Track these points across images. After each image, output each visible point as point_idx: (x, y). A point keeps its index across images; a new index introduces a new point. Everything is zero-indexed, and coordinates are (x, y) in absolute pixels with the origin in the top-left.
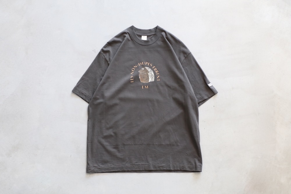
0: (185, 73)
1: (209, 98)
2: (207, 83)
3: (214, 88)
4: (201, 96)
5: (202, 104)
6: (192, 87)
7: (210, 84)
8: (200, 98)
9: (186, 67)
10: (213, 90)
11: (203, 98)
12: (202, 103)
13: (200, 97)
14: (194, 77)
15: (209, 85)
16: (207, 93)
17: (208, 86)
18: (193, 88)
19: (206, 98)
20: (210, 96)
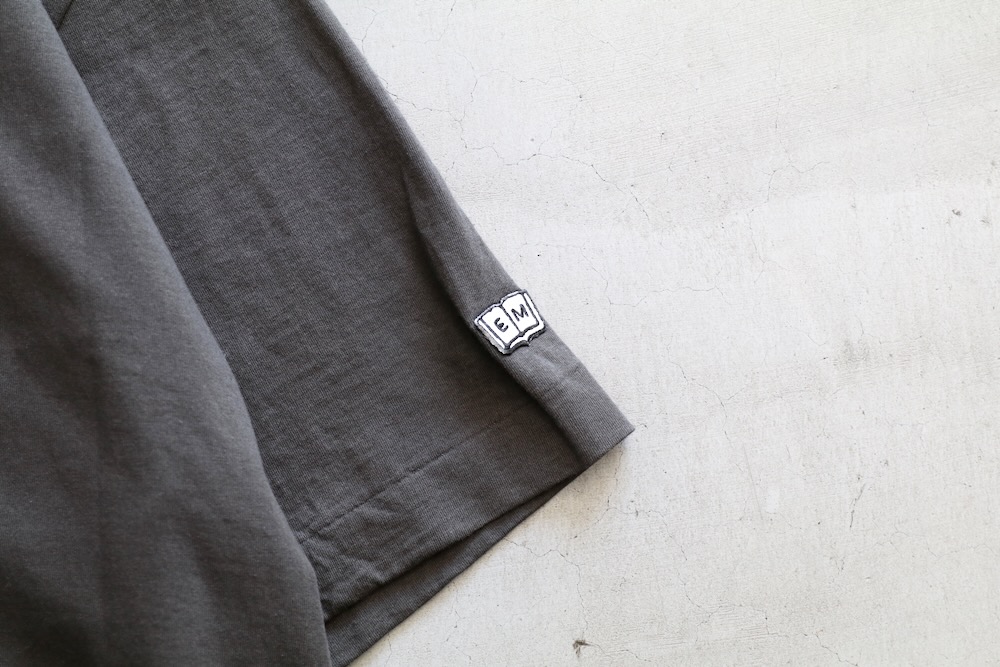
0: (107, 150)
1: (507, 517)
2: (468, 301)
3: (578, 371)
4: (372, 496)
5: (402, 616)
6: (235, 362)
7: (513, 302)
8: (368, 525)
9: (141, 67)
10: (554, 407)
11: (408, 524)
12: (404, 600)
13: (369, 511)
14: (269, 204)
15: (500, 326)
16: (465, 445)
17: (476, 341)
18: (244, 383)
19: (452, 521)
20: (515, 494)
